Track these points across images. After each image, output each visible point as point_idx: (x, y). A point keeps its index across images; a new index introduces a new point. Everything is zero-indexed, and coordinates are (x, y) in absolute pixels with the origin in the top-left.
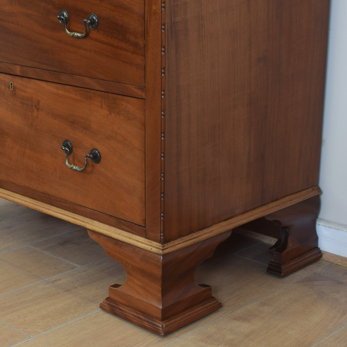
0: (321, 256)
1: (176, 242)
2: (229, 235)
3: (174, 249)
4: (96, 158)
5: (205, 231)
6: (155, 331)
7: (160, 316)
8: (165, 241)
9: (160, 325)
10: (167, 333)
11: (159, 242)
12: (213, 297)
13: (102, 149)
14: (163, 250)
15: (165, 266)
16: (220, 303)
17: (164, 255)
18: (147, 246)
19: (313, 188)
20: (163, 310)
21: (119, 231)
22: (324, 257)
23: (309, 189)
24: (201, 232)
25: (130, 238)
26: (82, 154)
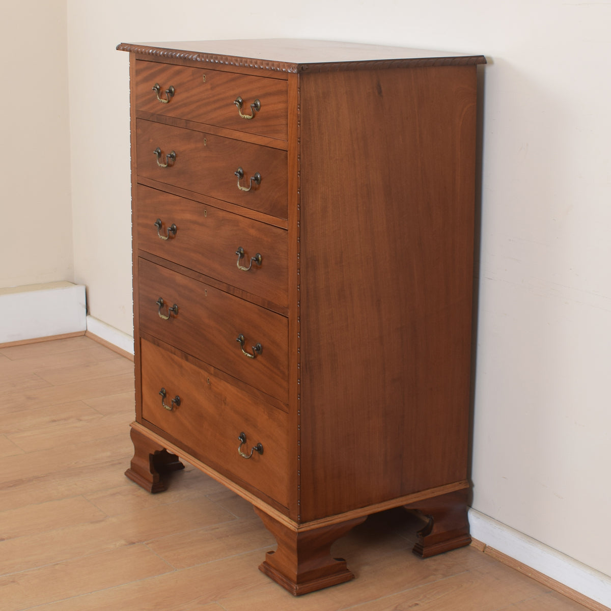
0: (470, 542)
1: (311, 523)
2: (364, 519)
3: (308, 529)
4: (260, 450)
5: (340, 516)
6: (290, 591)
7: (295, 579)
8: (301, 522)
9: (295, 587)
10: (300, 594)
11: (297, 522)
12: (347, 569)
13: (264, 444)
14: (298, 529)
15: (299, 542)
16: (353, 575)
17: (299, 533)
18: (289, 524)
19: (460, 482)
20: (298, 576)
21: (273, 510)
22: (472, 544)
23: (456, 483)
24: (336, 517)
25: (279, 516)
26: (252, 445)
